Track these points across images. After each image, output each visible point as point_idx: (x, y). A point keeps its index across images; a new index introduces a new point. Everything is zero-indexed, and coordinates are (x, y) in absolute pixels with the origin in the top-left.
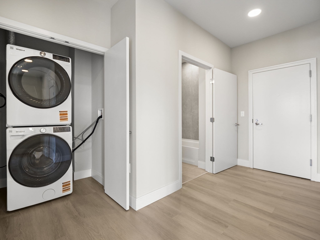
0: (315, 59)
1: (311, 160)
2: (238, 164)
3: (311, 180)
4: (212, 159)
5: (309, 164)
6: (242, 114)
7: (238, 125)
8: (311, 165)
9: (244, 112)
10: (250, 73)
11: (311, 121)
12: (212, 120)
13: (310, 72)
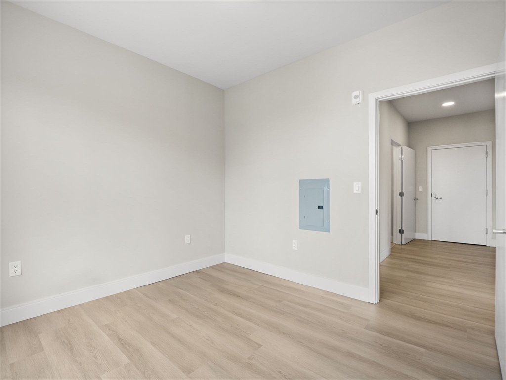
0: (491, 142)
1: (487, 229)
2: (416, 238)
3: (487, 246)
4: (401, 231)
5: (485, 232)
6: (421, 188)
7: (417, 199)
8: (487, 233)
9: (422, 187)
10: (429, 149)
11: (487, 195)
12: (401, 195)
13: (487, 153)
